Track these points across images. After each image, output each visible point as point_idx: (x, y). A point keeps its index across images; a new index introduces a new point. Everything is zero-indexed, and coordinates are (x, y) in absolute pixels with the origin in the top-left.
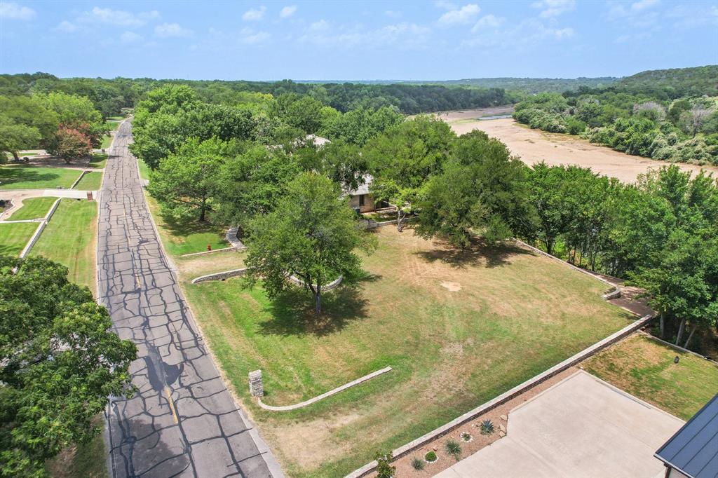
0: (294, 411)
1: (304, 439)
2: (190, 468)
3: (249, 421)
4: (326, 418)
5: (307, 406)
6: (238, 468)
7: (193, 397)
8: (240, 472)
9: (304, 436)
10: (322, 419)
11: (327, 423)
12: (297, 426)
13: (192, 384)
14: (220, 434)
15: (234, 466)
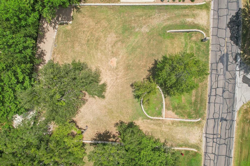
0: (199, 29)
1: (202, 19)
2: (227, 22)
3: (211, 30)
4: (194, 23)
5: (195, 29)
6: (218, 17)
7: (220, 46)
8: (219, 16)
9: (201, 20)
10: (195, 23)
11: (194, 21)
12: (201, 24)
13: (219, 51)
14: (219, 29)
15: (219, 18)
